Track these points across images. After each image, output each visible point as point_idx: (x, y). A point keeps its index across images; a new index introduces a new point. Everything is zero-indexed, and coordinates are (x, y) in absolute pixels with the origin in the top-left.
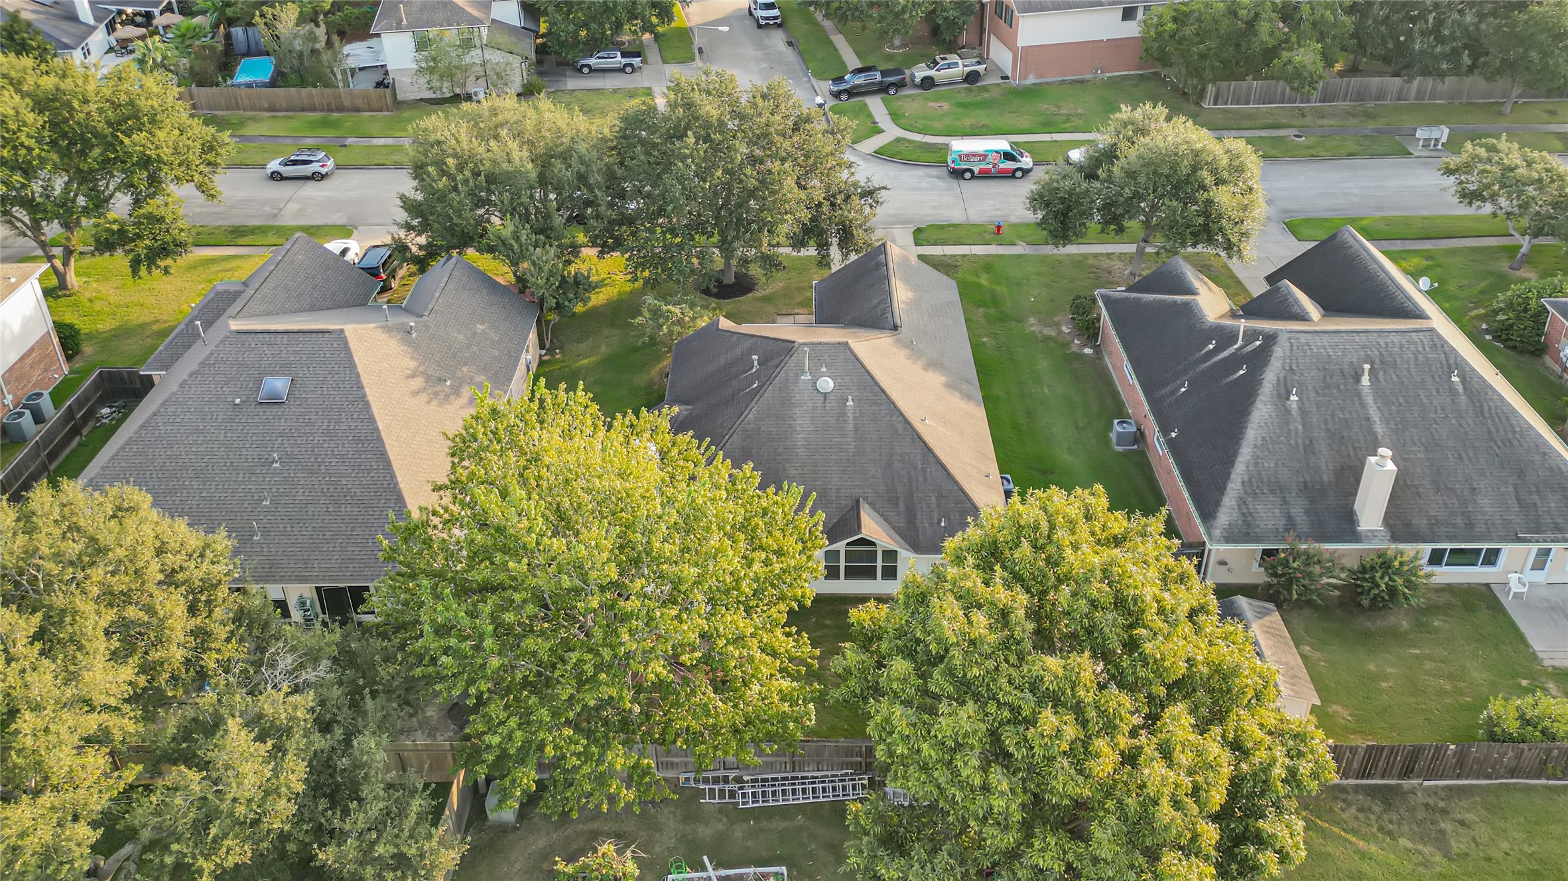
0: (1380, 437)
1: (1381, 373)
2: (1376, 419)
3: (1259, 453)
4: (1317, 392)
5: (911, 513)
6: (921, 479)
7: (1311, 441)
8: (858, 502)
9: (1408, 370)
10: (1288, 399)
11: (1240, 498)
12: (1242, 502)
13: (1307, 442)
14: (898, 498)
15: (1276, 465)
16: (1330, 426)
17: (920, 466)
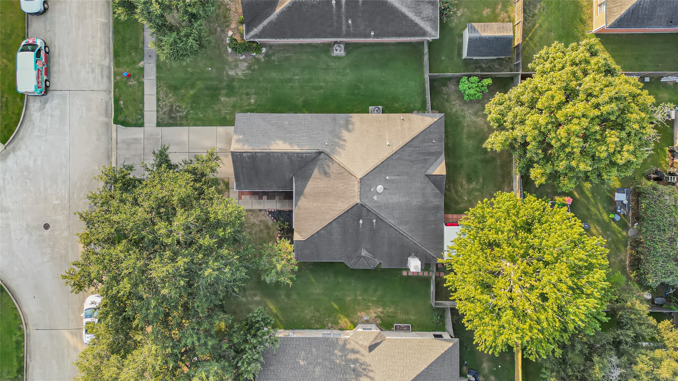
5: (430, 154)
6: (418, 149)
8: (426, 175)
11: (421, 19)
14: (425, 159)
17: (413, 149)
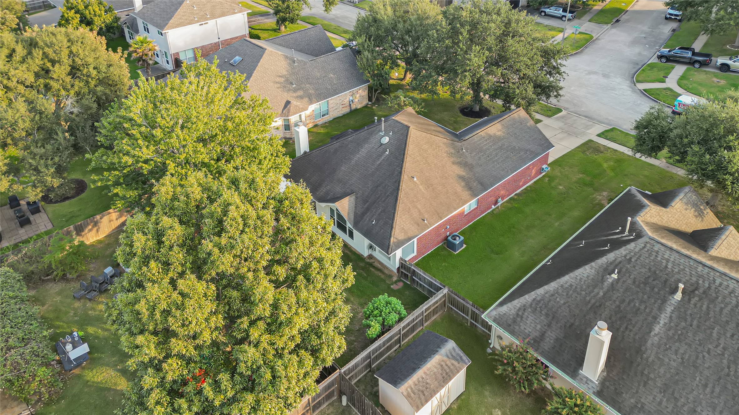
0: (653, 333)
1: (697, 299)
2: (662, 322)
3: (560, 291)
4: (634, 282)
5: (367, 210)
6: (383, 199)
7: (600, 306)
9: (722, 309)
10: (610, 274)
11: (524, 306)
12: (524, 308)
13: (598, 304)
14: (367, 202)
15: (564, 304)
16: (623, 307)
